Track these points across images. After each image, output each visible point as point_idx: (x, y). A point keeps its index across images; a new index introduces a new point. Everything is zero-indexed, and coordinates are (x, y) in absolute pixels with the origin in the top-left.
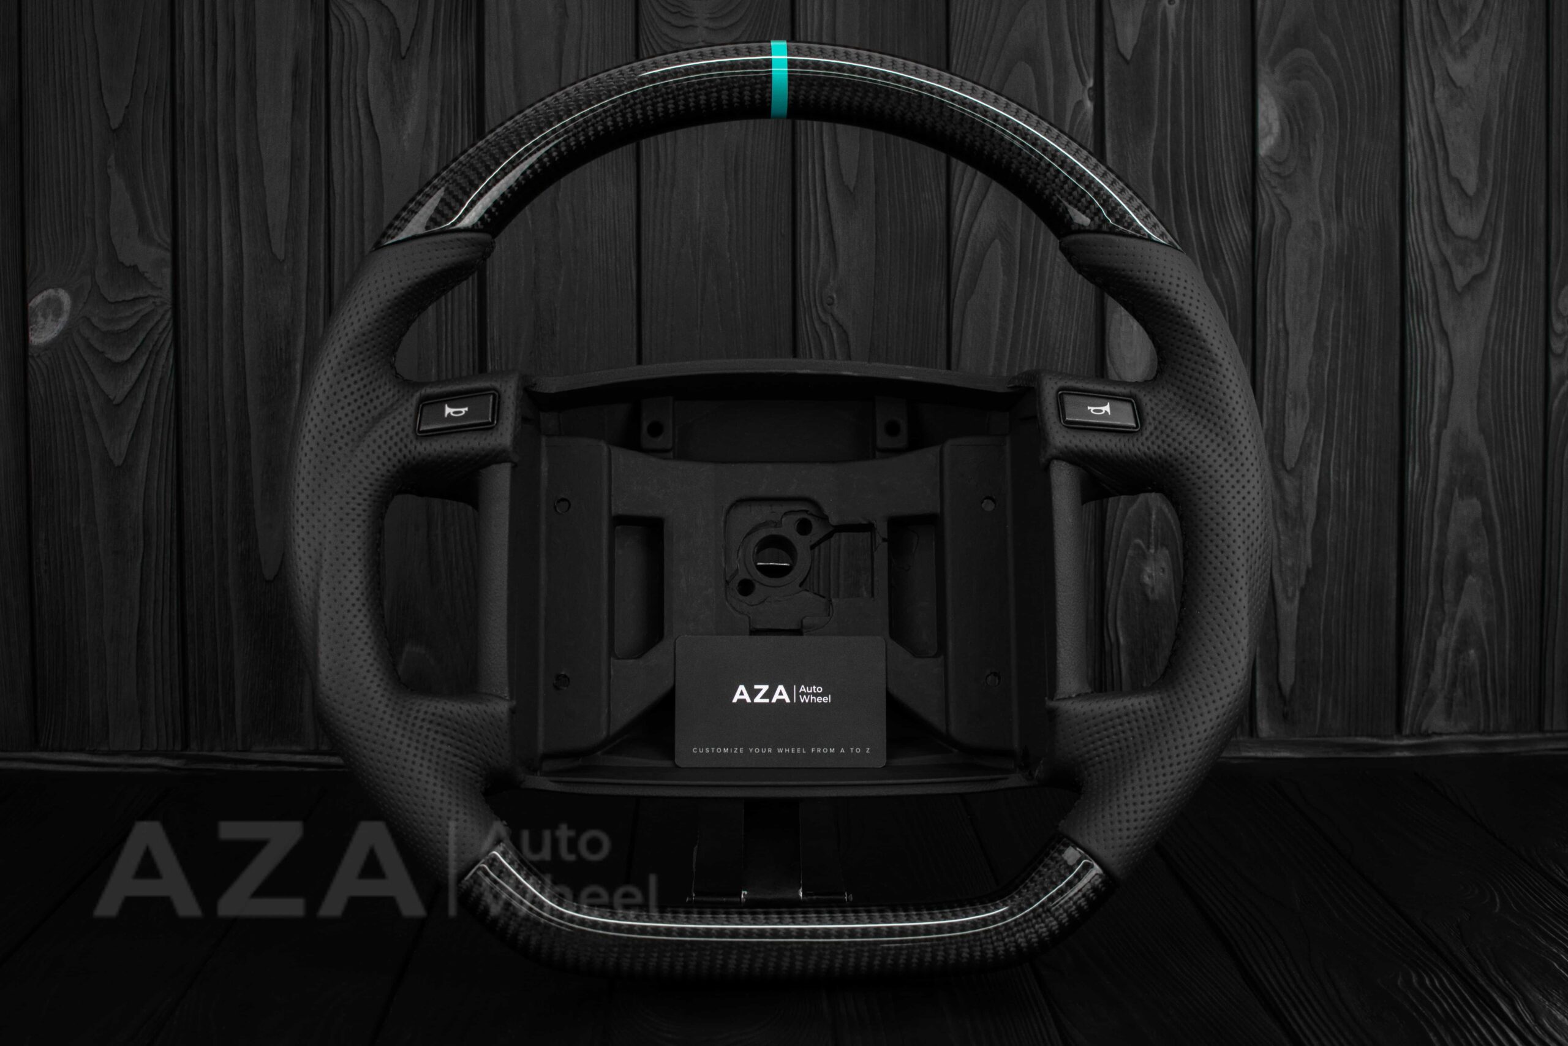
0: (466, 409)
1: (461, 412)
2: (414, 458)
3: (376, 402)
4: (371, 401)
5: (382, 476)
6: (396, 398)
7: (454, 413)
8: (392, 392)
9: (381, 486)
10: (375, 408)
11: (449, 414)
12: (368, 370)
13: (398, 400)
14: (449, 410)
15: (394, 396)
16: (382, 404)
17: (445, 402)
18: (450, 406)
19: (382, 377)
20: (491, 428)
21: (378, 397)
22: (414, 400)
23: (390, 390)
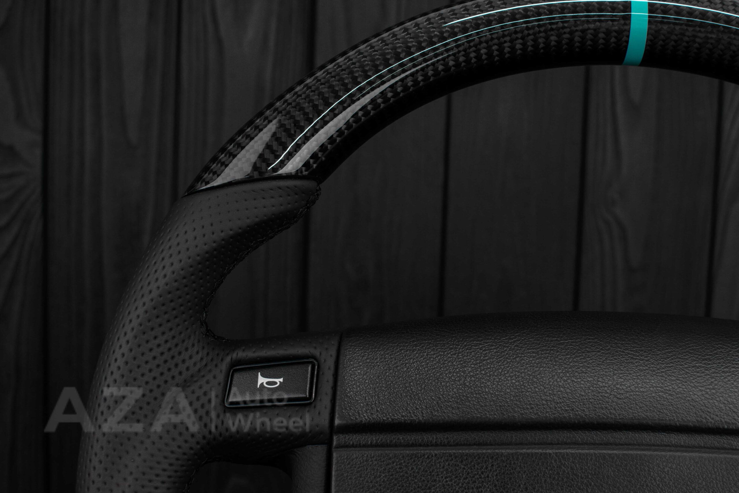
0: (281, 380)
1: (275, 383)
2: (221, 435)
3: (182, 367)
4: (176, 365)
5: (184, 454)
6: (204, 363)
7: (268, 383)
8: (200, 355)
9: (182, 466)
10: (180, 373)
11: (262, 384)
12: (173, 332)
13: (206, 365)
14: (262, 380)
15: (202, 359)
16: (188, 369)
17: (258, 369)
18: (263, 376)
19: (189, 337)
20: (310, 404)
21: (184, 361)
22: (224, 366)
23: (198, 353)
